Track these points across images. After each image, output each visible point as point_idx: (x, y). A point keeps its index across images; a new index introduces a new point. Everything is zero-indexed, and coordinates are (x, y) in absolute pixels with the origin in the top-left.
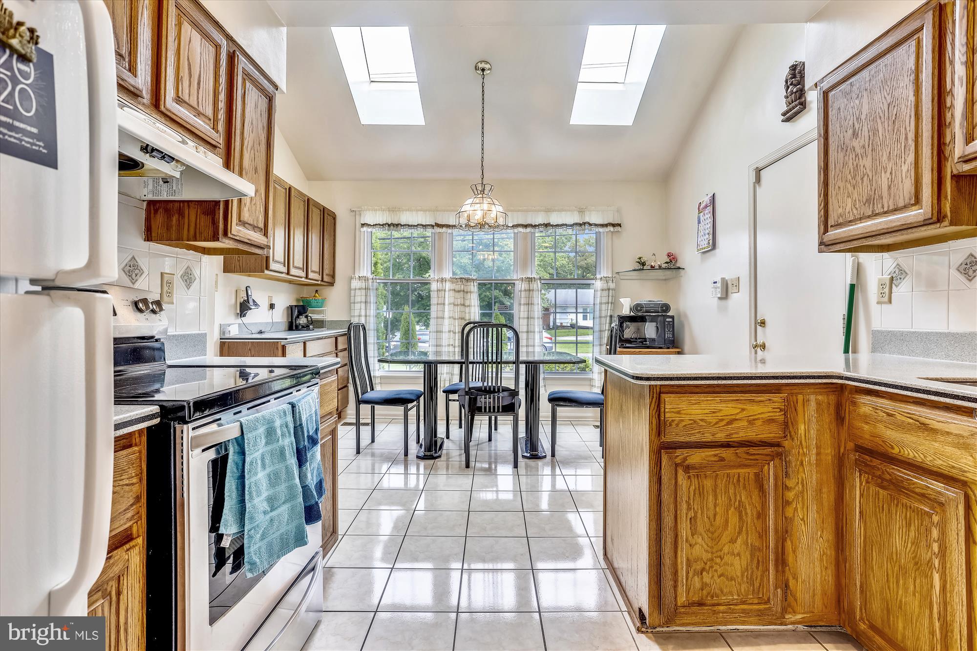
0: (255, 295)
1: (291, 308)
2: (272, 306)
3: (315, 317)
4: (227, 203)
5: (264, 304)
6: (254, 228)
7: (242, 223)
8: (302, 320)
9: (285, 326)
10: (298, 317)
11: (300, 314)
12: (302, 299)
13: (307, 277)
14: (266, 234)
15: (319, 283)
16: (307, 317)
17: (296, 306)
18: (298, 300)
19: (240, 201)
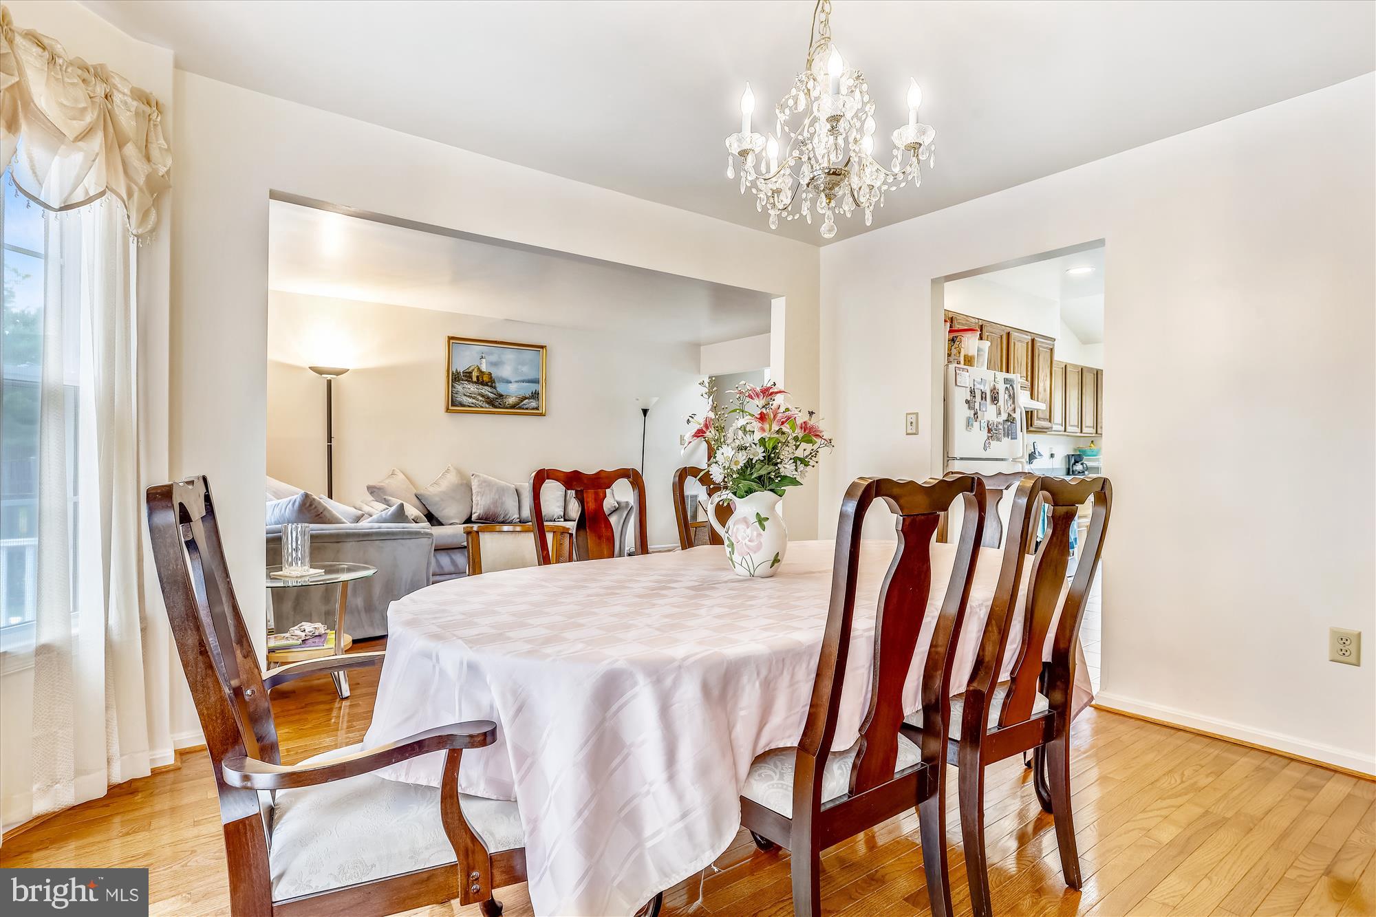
0: (1039, 448)
1: (1069, 457)
2: (1052, 456)
3: (1090, 464)
4: (1032, 412)
5: (1046, 455)
6: (1044, 419)
7: (1039, 419)
8: (1079, 467)
9: (1064, 471)
10: (1074, 464)
11: (1076, 462)
12: (1079, 449)
13: (1081, 432)
14: (1050, 421)
15: (1094, 435)
16: (1082, 464)
17: (1073, 455)
18: (1075, 450)
19: (1037, 411)
